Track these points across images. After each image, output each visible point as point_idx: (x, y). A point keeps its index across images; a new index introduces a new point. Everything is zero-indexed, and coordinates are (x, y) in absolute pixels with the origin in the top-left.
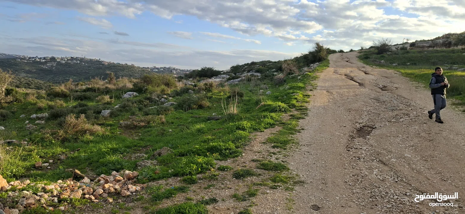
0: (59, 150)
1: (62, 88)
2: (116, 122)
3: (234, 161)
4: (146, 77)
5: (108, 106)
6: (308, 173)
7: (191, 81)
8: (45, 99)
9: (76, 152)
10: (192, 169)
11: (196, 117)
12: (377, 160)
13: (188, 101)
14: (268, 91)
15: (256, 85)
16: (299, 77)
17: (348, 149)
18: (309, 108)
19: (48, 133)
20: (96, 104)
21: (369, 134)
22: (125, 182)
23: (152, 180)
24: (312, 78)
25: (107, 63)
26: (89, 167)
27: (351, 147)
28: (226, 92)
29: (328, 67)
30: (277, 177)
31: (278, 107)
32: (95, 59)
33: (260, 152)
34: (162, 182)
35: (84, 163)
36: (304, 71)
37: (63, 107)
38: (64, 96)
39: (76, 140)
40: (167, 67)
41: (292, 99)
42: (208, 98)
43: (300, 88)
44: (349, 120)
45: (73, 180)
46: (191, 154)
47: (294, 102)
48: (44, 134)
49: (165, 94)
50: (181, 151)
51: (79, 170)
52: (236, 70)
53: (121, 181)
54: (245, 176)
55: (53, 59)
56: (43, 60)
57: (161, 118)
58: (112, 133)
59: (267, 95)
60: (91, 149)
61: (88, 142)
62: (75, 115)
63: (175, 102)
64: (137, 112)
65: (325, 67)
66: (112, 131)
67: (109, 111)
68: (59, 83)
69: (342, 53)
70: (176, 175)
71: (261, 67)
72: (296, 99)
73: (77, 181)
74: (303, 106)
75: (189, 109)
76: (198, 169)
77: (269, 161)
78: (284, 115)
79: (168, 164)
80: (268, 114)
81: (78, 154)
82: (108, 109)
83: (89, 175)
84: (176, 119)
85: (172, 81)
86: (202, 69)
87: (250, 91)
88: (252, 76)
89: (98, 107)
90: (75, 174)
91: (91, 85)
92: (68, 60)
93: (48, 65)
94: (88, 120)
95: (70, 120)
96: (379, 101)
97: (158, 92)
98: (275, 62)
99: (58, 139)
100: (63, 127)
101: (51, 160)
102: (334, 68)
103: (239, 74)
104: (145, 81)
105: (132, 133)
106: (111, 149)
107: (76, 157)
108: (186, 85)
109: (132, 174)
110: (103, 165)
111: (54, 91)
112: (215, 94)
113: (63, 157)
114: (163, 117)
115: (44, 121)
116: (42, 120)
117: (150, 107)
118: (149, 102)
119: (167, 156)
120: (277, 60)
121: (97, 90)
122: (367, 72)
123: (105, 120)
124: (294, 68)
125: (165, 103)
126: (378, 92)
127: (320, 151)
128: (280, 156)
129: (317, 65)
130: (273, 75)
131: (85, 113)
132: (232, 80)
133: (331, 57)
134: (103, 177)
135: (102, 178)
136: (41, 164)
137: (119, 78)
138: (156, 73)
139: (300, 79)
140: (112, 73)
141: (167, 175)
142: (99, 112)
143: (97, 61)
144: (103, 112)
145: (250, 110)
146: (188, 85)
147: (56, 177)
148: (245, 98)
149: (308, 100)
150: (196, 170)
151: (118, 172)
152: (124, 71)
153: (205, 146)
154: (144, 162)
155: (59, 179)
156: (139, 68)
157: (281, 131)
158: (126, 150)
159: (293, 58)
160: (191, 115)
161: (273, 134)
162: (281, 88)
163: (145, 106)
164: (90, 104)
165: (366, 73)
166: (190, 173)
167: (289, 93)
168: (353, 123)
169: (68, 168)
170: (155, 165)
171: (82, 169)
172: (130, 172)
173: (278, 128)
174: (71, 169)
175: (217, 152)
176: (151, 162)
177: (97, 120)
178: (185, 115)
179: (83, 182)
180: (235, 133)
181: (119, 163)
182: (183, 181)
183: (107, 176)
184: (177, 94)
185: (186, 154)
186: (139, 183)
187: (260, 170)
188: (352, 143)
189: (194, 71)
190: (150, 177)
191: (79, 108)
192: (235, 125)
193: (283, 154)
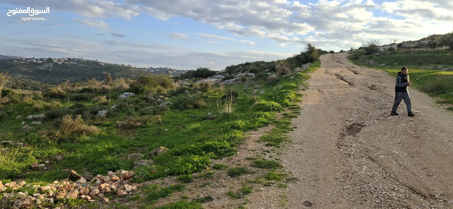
0: (55, 150)
1: (59, 89)
2: (112, 122)
3: (228, 159)
4: (142, 78)
5: (104, 106)
6: (300, 171)
7: (187, 81)
8: (41, 99)
9: (73, 152)
10: (188, 168)
11: (192, 117)
12: (366, 157)
13: (184, 101)
14: (262, 90)
15: (251, 85)
16: (292, 77)
17: (338, 147)
18: (301, 107)
19: (45, 133)
20: (92, 104)
21: (358, 131)
22: (121, 182)
23: (148, 179)
24: (304, 78)
25: (104, 64)
26: (85, 167)
27: (341, 145)
28: (221, 92)
29: (320, 67)
30: (271, 175)
31: (272, 107)
32: (92, 60)
33: (254, 151)
34: (158, 181)
35: (80, 163)
36: (296, 71)
37: (60, 108)
38: (60, 97)
39: (72, 140)
40: (163, 68)
41: (285, 98)
42: (203, 98)
43: (293, 88)
44: (340, 119)
45: (69, 180)
46: (186, 152)
47: (287, 101)
48: (41, 135)
49: (161, 95)
50: (177, 151)
51: (75, 171)
52: (231, 70)
53: (118, 180)
54: (240, 174)
55: (50, 60)
56: (40, 61)
57: (157, 118)
58: (109, 133)
59: (261, 94)
60: (88, 149)
61: (85, 142)
62: (71, 116)
63: (171, 102)
64: (134, 113)
65: (316, 67)
66: (109, 131)
67: (105, 112)
68: (56, 84)
69: (333, 54)
70: (172, 174)
71: (255, 67)
72: (289, 98)
73: (73, 181)
74: (296, 105)
75: (185, 109)
76: (194, 168)
77: (263, 159)
78: (278, 114)
79: (164, 163)
80: (262, 113)
81: (74, 154)
82: (104, 110)
83: (85, 175)
84: (172, 119)
85: (168, 81)
86: (198, 69)
87: (245, 91)
88: (247, 77)
89: (95, 107)
90: (71, 174)
91: (88, 86)
92: (65, 61)
93: (45, 66)
94: (85, 121)
95: (66, 121)
96: (367, 99)
97: (154, 92)
98: (269, 63)
99: (54, 140)
100: (60, 127)
101: (47, 160)
102: (325, 68)
103: (233, 75)
104: (141, 82)
105: (128, 133)
106: (107, 149)
107: (72, 158)
108: (182, 85)
109: (128, 174)
110: (99, 165)
111: (50, 92)
112: (211, 94)
113: (59, 158)
114: (159, 116)
115: (40, 122)
116: (38, 121)
117: (146, 107)
118: (146, 102)
119: (163, 156)
120: (270, 61)
121: (93, 90)
122: (357, 72)
123: (101, 120)
124: (287, 69)
125: (161, 103)
126: (367, 91)
127: (312, 149)
128: (273, 154)
129: (309, 65)
130: (267, 75)
131: (82, 114)
132: (227, 81)
133: (322, 57)
134: (100, 177)
135: (98, 178)
136: (37, 165)
137: (116, 79)
138: (152, 74)
139: (292, 79)
140: (109, 74)
141: (163, 174)
142: (96, 113)
143: (93, 62)
144: (99, 113)
145: (245, 110)
146: (184, 86)
147: (53, 178)
148: (239, 98)
149: (300, 99)
150: (191, 169)
151: (114, 172)
152: (120, 72)
153: (201, 145)
154: (140, 162)
155: (55, 180)
156: (135, 68)
157: (274, 130)
158: (123, 150)
159: (286, 59)
160: (187, 115)
161: (267, 132)
162: (275, 88)
163: (141, 106)
164: (87, 104)
165: (355, 73)
166: (186, 172)
167: (282, 93)
168: (344, 122)
169: (64, 169)
170: (150, 164)
171: (79, 169)
172: (126, 171)
173: (271, 127)
174: (67, 170)
175: (213, 150)
176: (147, 162)
177: (94, 120)
178: (180, 115)
179: (80, 182)
180: (230, 132)
181: (115, 163)
182: (179, 180)
183: (103, 176)
184: (173, 94)
185: (182, 153)
186: (135, 183)
187: (254, 168)
188: (342, 141)
189: (190, 71)
190: (146, 176)
191: (76, 109)
192: (230, 124)
193: (276, 152)
